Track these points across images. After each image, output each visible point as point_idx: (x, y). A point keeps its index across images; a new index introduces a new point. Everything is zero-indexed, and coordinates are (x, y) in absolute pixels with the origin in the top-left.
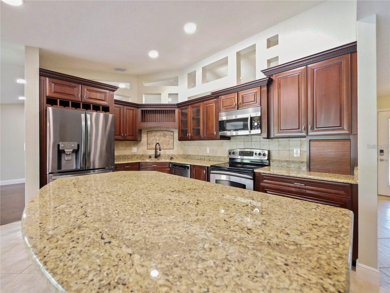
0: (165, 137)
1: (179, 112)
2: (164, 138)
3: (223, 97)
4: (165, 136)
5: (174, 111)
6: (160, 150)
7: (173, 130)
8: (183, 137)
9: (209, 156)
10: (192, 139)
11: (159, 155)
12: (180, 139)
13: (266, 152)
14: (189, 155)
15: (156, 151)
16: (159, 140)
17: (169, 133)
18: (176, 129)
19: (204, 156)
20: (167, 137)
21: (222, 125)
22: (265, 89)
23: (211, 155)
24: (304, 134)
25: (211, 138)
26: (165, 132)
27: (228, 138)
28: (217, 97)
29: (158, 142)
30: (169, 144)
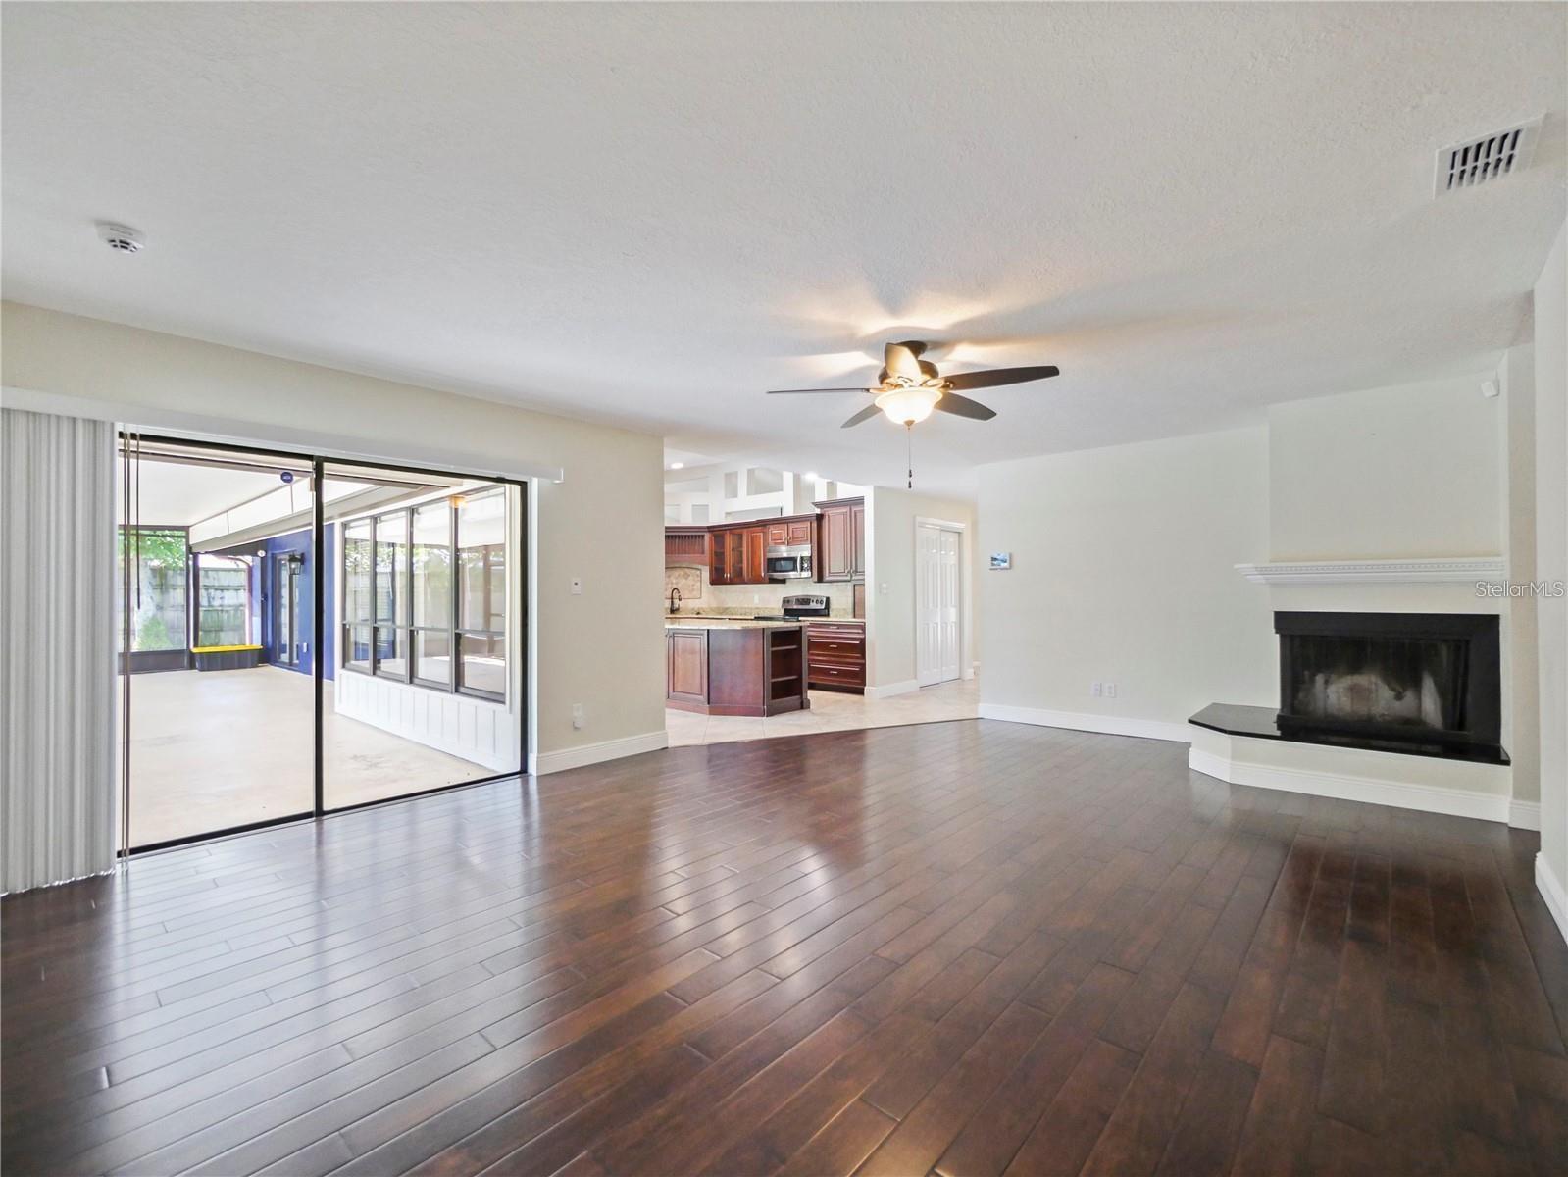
0: (686, 579)
1: (710, 539)
2: (684, 580)
3: (771, 526)
4: (687, 576)
5: (703, 536)
6: (680, 600)
7: (700, 567)
8: (717, 579)
9: (757, 608)
10: (731, 582)
11: (677, 609)
12: (713, 582)
13: (824, 600)
14: (727, 609)
15: (672, 602)
16: (677, 583)
17: (694, 571)
18: (705, 565)
19: (751, 609)
20: (691, 578)
21: (773, 564)
22: (815, 525)
23: (760, 606)
24: (849, 578)
25: (757, 580)
26: (687, 570)
27: (783, 581)
28: (765, 525)
29: (674, 586)
30: (693, 590)
